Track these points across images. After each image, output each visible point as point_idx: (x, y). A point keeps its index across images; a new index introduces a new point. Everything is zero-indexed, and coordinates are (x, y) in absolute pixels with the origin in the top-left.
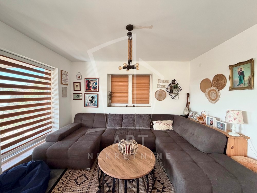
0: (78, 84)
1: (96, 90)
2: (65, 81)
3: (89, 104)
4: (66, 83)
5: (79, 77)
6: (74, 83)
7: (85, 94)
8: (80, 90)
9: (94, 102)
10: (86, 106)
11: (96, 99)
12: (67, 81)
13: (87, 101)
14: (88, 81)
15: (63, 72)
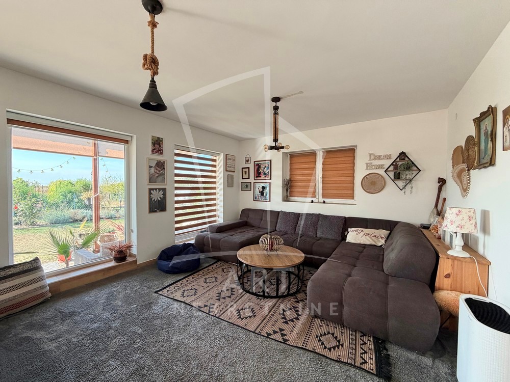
0: (247, 170)
1: (268, 177)
2: (230, 167)
3: (258, 196)
4: (233, 169)
5: (248, 161)
6: (242, 168)
7: (254, 183)
8: (249, 178)
9: (265, 195)
10: (255, 199)
11: (267, 190)
12: (233, 167)
13: (257, 193)
14: (258, 165)
15: (228, 157)
